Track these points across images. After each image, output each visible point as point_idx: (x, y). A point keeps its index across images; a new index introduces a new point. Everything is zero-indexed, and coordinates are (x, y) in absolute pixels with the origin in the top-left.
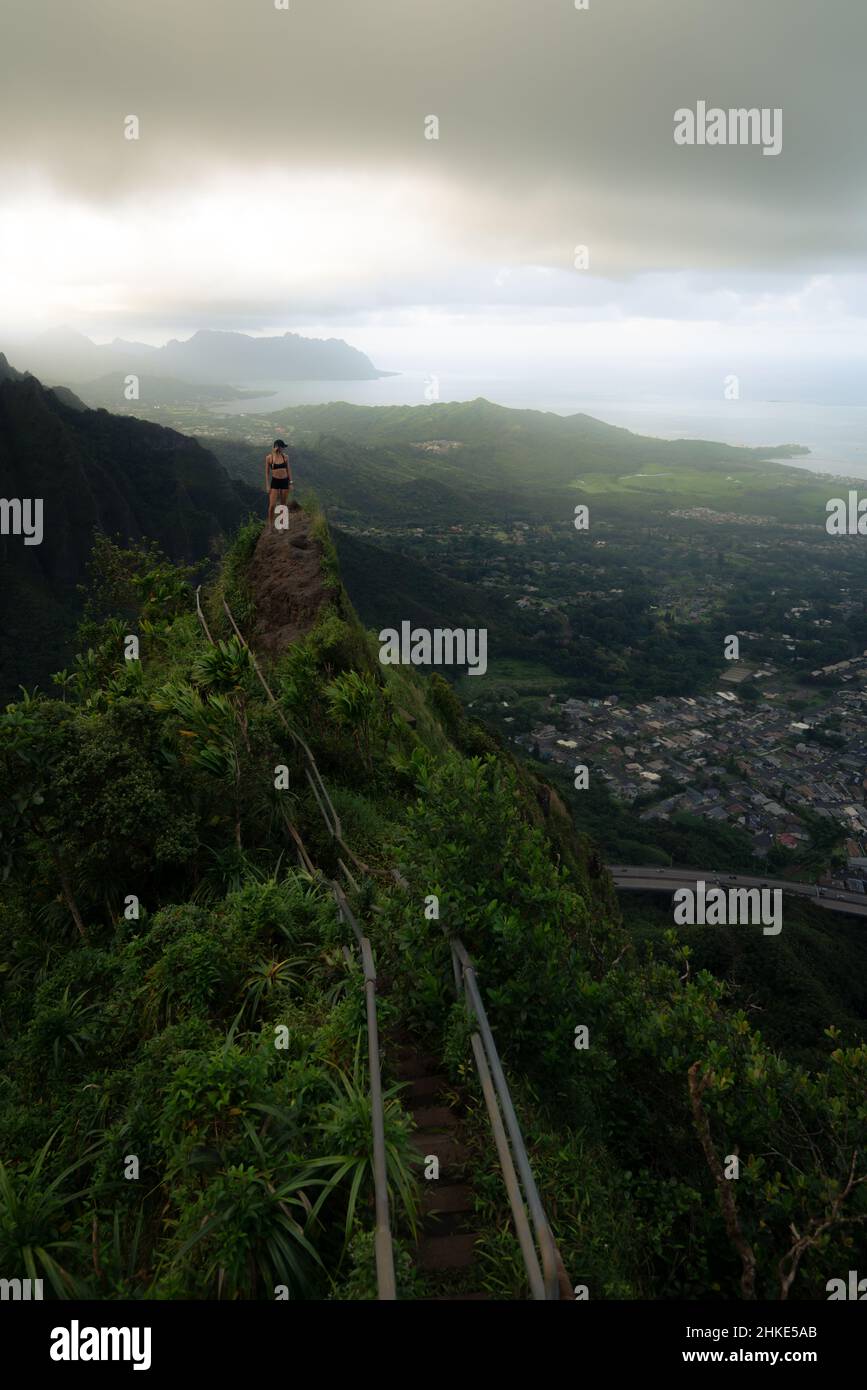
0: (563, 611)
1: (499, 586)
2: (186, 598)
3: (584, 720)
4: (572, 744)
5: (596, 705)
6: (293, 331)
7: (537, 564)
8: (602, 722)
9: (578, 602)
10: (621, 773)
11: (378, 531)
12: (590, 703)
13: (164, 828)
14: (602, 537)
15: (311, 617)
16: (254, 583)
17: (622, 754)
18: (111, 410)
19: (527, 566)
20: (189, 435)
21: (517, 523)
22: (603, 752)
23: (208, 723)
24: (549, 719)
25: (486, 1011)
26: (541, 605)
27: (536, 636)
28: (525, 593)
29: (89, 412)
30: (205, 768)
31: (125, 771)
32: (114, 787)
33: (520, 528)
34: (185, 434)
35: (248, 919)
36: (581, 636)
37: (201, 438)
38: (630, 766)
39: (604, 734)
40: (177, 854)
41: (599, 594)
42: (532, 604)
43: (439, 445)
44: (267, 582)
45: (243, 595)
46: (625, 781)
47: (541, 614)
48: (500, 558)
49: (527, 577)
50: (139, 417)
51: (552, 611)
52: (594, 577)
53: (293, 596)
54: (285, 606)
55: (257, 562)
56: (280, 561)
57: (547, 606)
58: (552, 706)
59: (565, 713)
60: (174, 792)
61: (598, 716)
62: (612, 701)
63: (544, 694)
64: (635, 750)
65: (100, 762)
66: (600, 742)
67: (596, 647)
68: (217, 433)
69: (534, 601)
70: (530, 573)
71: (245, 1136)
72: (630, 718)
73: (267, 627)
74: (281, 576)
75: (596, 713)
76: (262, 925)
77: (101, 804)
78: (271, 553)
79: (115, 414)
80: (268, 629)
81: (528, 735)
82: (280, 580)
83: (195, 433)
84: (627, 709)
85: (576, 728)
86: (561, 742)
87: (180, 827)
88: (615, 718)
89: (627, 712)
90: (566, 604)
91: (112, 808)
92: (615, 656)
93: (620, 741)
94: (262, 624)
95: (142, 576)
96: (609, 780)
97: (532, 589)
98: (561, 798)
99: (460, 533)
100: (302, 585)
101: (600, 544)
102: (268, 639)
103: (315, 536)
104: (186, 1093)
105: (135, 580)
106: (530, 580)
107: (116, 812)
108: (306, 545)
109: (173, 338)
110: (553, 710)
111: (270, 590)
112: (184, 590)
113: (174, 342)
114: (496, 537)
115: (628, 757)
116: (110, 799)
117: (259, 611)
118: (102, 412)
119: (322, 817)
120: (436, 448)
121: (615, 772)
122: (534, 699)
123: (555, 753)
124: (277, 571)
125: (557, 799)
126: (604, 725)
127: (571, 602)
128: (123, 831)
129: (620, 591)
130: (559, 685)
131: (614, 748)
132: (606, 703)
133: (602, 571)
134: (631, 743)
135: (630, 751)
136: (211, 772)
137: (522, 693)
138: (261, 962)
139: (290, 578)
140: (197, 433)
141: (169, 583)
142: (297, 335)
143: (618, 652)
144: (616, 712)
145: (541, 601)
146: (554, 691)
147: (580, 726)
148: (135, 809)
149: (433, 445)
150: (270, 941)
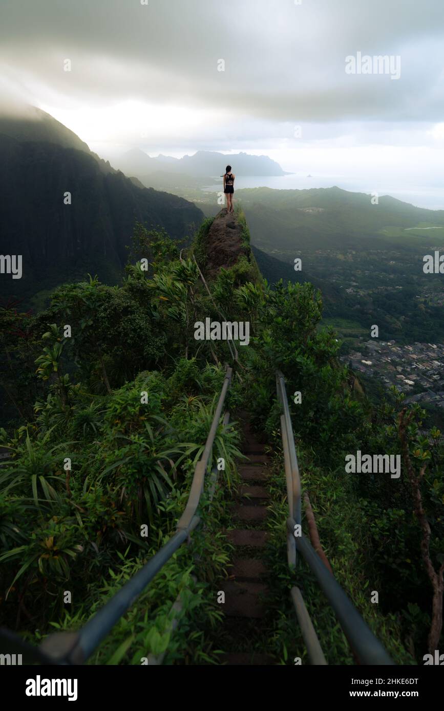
0: (370, 296)
1: (337, 281)
2: (176, 254)
3: (377, 351)
4: (369, 363)
5: (383, 344)
6: (244, 151)
7: (358, 272)
8: (385, 353)
9: (378, 292)
10: (394, 379)
11: (279, 251)
12: (380, 343)
13: (148, 342)
14: (393, 259)
15: (235, 261)
16: (208, 245)
17: (395, 370)
18: (155, 189)
19: (353, 272)
20: (191, 201)
21: (349, 251)
22: (386, 368)
23: (174, 294)
24: (359, 350)
25: (289, 404)
26: (358, 292)
27: (355, 308)
28: (350, 286)
29: (145, 189)
30: (171, 317)
31: (132, 313)
32: (126, 319)
33: (351, 253)
34: (189, 201)
35: (180, 376)
36: (379, 309)
37: (196, 203)
38: (398, 376)
39: (387, 359)
40: (154, 354)
41: (389, 288)
42: (354, 291)
43: (313, 210)
44: (214, 245)
45: (202, 251)
46: (395, 383)
47: (358, 296)
48: (338, 268)
49: (353, 278)
50: (168, 192)
51: (365, 295)
52: (388, 280)
53: (226, 251)
54: (222, 256)
55: (210, 235)
56: (221, 234)
57: (362, 293)
58: (360, 343)
59: (366, 347)
60: (155, 327)
61: (384, 350)
62: (392, 343)
63: (357, 337)
64: (402, 368)
65: (120, 306)
66: (384, 363)
67: (386, 315)
68: (205, 201)
69: (355, 290)
70: (354, 276)
71: (145, 430)
72: (401, 352)
73: (212, 267)
74: (221, 242)
75: (383, 348)
76: (187, 379)
77: (119, 327)
78: (217, 230)
79: (157, 190)
80: (213, 268)
81: (346, 357)
82: (220, 244)
83: (194, 200)
84: (400, 347)
85: (372, 355)
86: (364, 361)
87: (156, 342)
88: (393, 351)
89: (400, 349)
90: (371, 292)
91: (124, 329)
92: (396, 320)
93: (394, 363)
94: (210, 265)
95: (155, 243)
96: (387, 383)
97: (355, 284)
98: (361, 384)
99: (320, 254)
100: (230, 246)
101: (392, 263)
102: (212, 272)
103: (239, 223)
104: (118, 407)
105: (152, 244)
106: (354, 279)
107: (126, 331)
108: (234, 227)
109: (186, 154)
110: (361, 345)
111: (215, 249)
112: (175, 250)
113: (186, 157)
114: (338, 257)
115: (398, 372)
116: (123, 324)
117: (210, 259)
118: (151, 189)
119: (230, 353)
120: (311, 211)
121: (390, 378)
122: (352, 339)
123: (360, 366)
124: (219, 239)
125: (358, 384)
126: (387, 355)
127: (374, 292)
128: (129, 341)
129: (401, 287)
130: (365, 333)
131: (391, 367)
132: (389, 344)
133: (392, 276)
134: (400, 365)
135: (400, 369)
136: (174, 319)
137: (345, 336)
138: (185, 396)
139: (225, 243)
140: (195, 200)
141: (168, 246)
142: (245, 153)
143: (398, 318)
144: (394, 349)
145: (359, 290)
146: (362, 336)
147: (374, 354)
148: (135, 330)
149: (309, 209)
150: (190, 387)
